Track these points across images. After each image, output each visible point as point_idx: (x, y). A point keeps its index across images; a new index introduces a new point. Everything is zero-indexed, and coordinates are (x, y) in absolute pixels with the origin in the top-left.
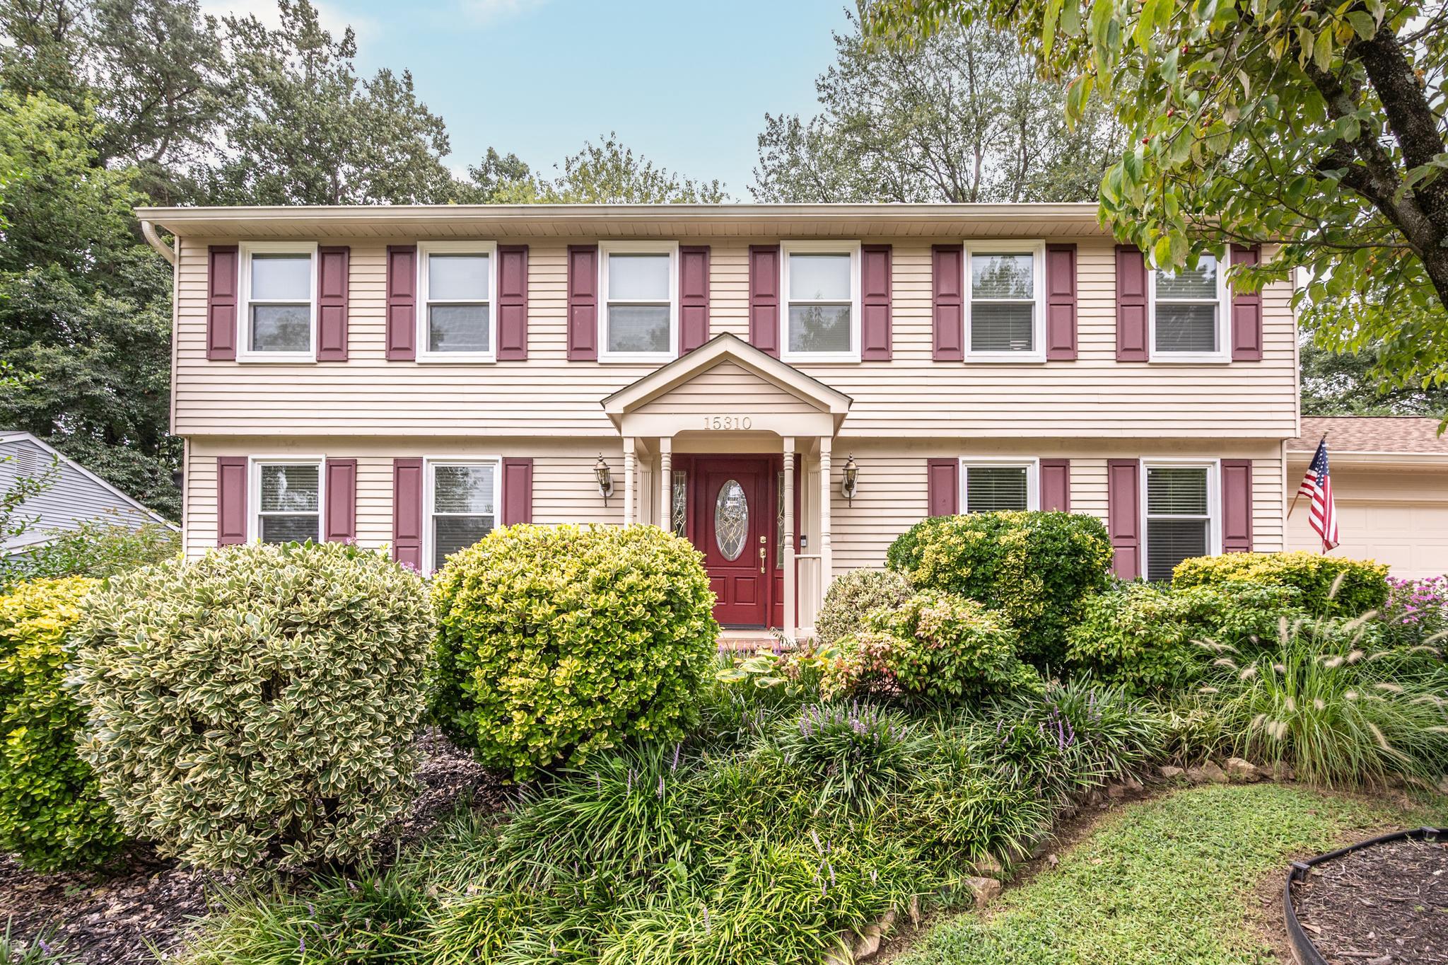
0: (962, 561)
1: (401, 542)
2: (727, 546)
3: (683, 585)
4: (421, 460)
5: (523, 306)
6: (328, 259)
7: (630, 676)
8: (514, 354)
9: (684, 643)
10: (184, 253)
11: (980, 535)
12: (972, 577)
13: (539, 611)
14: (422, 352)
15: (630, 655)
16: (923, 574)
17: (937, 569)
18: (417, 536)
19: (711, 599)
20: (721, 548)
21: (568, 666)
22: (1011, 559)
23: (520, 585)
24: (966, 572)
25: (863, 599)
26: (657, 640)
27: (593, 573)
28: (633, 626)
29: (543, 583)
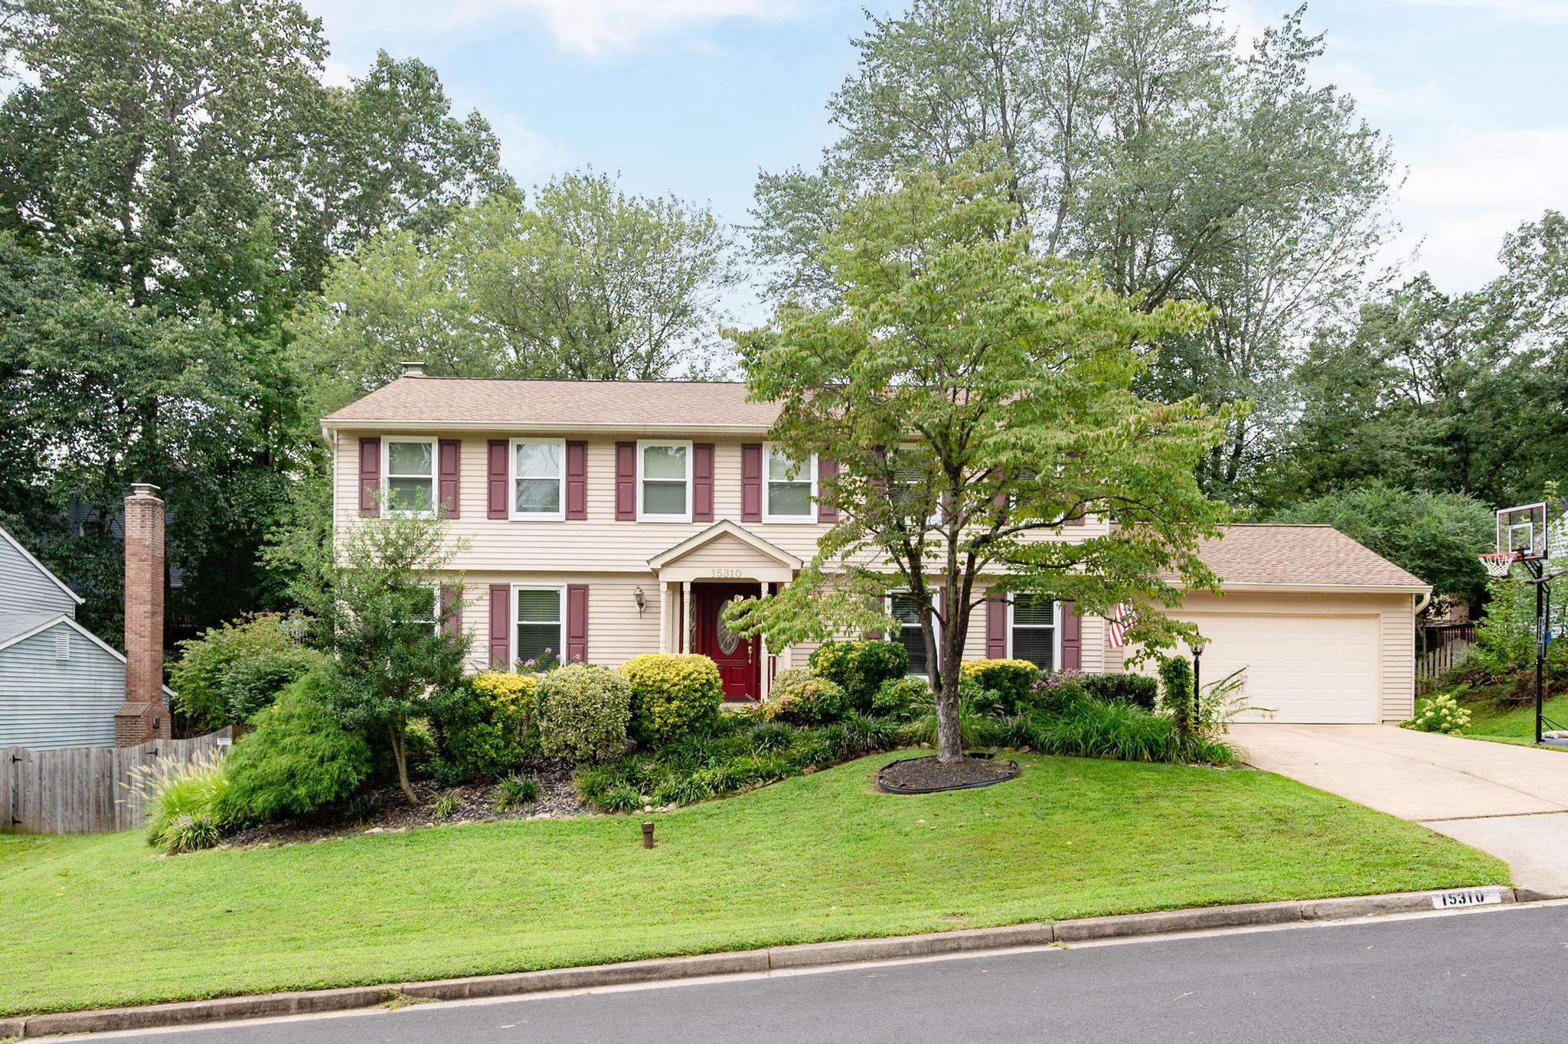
0: (832, 665)
1: (495, 642)
2: (725, 646)
3: (711, 677)
4: (509, 586)
5: (584, 483)
6: (445, 448)
7: (694, 707)
8: (577, 515)
9: (712, 697)
10: (340, 442)
11: (841, 654)
12: (836, 672)
13: (666, 686)
14: (513, 513)
15: (694, 700)
16: (818, 671)
17: (823, 669)
18: (507, 637)
19: (721, 682)
20: (722, 647)
21: (675, 703)
22: (851, 665)
23: (659, 678)
24: (833, 670)
25: (789, 681)
26: (703, 696)
27: (682, 674)
28: (695, 691)
29: (665, 677)
